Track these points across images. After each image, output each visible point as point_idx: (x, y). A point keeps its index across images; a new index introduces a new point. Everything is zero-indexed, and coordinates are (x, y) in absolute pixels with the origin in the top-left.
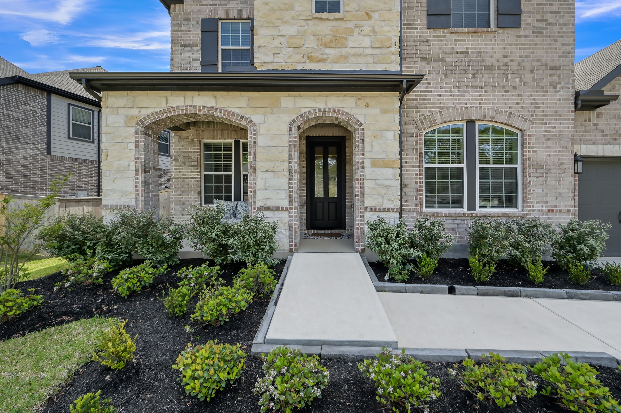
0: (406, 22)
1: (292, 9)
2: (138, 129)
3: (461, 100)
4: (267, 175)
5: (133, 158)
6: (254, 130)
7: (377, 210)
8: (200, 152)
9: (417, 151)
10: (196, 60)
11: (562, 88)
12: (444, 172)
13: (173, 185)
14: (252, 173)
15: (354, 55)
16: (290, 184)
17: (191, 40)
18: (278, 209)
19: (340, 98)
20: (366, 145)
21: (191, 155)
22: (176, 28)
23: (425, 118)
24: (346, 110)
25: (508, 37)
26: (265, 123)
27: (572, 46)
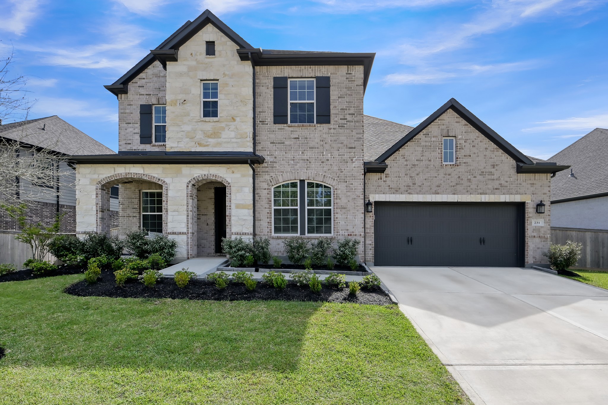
0: (261, 120)
1: (189, 115)
2: (98, 187)
3: (295, 167)
4: (174, 213)
5: (95, 204)
6: (166, 187)
7: (239, 234)
8: (140, 198)
9: (268, 199)
10: (137, 133)
11: (356, 160)
12: (286, 212)
13: (121, 222)
14: (165, 212)
15: (225, 142)
16: (187, 218)
17: (133, 119)
18: (180, 233)
19: (217, 168)
20: (232, 195)
21: (133, 200)
22: (122, 111)
23: (272, 179)
24: (220, 175)
25: (324, 129)
26: (173, 182)
27: (362, 135)
